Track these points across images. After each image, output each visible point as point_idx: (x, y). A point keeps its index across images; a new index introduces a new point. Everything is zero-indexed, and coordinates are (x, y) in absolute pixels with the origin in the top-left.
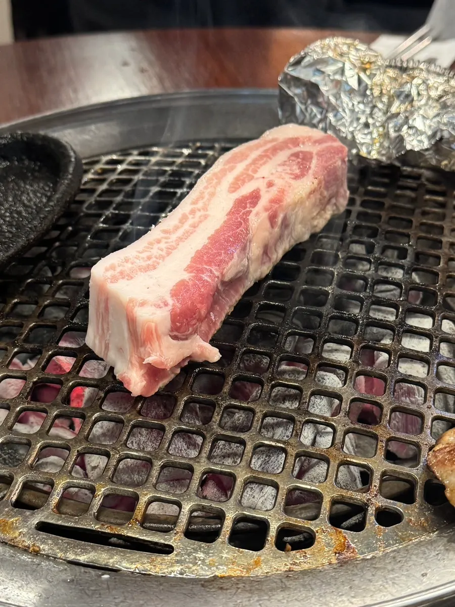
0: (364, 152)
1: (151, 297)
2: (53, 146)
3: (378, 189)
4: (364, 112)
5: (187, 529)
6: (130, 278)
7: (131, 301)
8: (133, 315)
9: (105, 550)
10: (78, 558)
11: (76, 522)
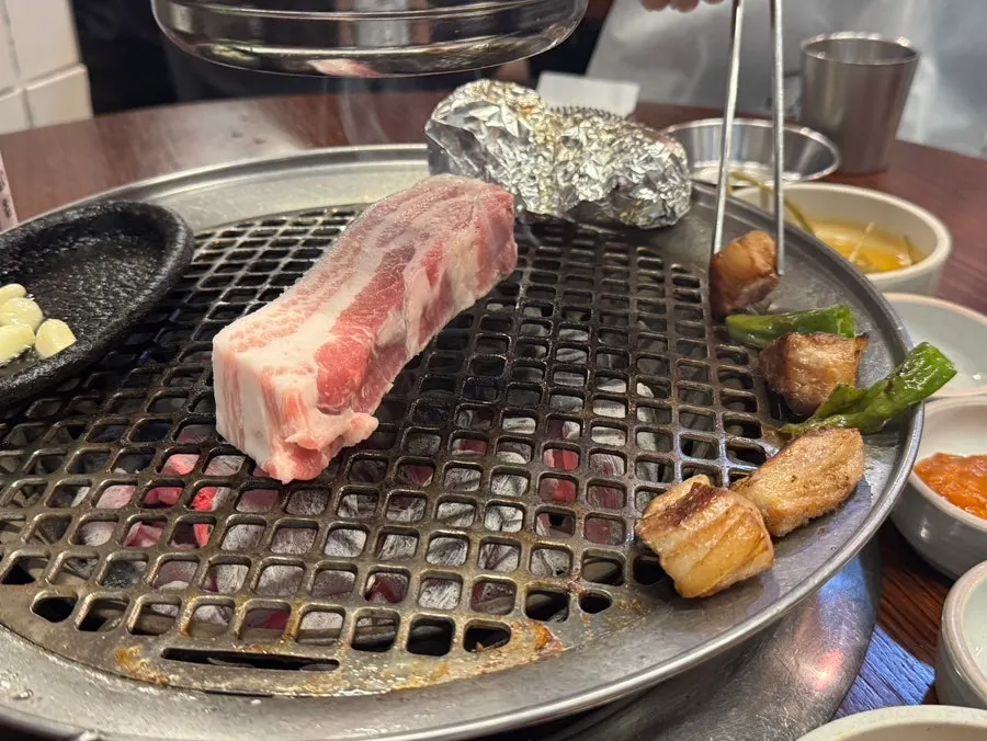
0: (531, 207)
1: (292, 364)
2: (154, 216)
3: (550, 248)
4: (527, 161)
5: (354, 640)
6: (262, 344)
7: (267, 369)
8: (270, 385)
9: (251, 673)
10: (218, 685)
11: (212, 644)
